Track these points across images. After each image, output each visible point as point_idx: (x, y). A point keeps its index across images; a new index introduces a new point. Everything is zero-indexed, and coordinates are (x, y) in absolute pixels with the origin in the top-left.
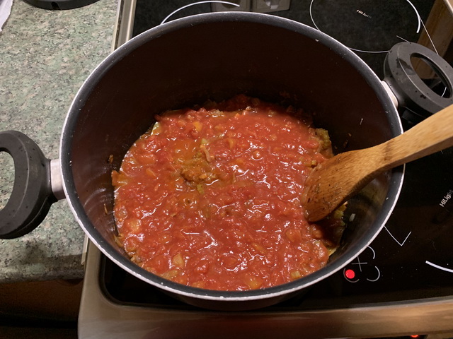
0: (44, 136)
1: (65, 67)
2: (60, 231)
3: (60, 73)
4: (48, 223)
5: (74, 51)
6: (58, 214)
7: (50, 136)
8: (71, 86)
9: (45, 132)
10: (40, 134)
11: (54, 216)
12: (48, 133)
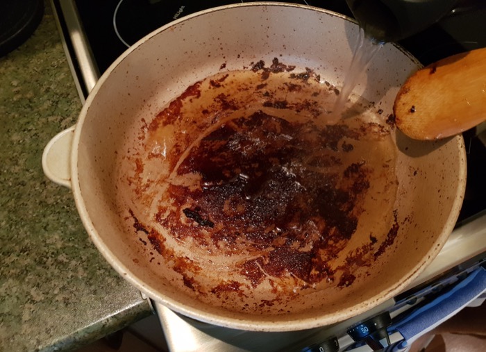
0: (28, 175)
1: (18, 92)
2: (98, 272)
3: (15, 99)
4: (80, 269)
5: (21, 71)
6: (88, 255)
7: (35, 173)
8: (36, 110)
9: (28, 170)
10: (21, 174)
11: (84, 258)
12: (31, 170)
